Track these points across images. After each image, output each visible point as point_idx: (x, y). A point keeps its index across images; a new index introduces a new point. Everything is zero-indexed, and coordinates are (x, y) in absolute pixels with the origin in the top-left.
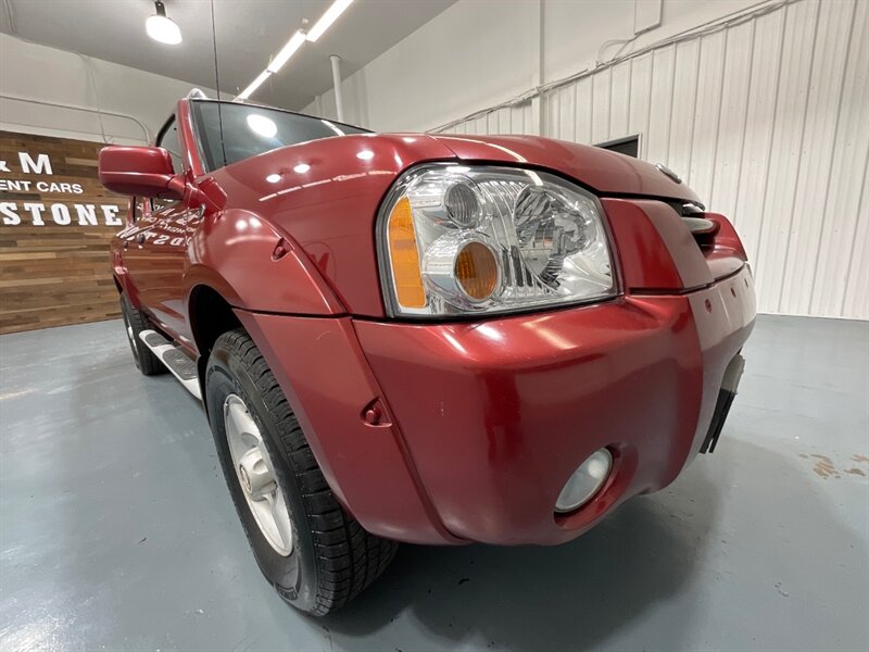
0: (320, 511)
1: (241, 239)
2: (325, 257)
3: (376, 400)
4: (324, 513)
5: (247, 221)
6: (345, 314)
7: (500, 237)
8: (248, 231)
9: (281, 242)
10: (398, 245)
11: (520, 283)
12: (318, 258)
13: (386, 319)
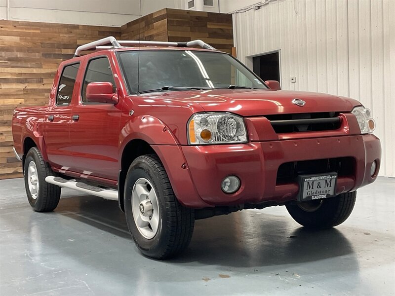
0: (169, 200)
1: (145, 126)
2: (175, 130)
3: (185, 163)
4: (170, 201)
5: (147, 119)
6: (179, 145)
7: (213, 129)
8: (148, 123)
9: (165, 128)
10: (191, 129)
11: (218, 140)
12: (173, 130)
13: (188, 145)
